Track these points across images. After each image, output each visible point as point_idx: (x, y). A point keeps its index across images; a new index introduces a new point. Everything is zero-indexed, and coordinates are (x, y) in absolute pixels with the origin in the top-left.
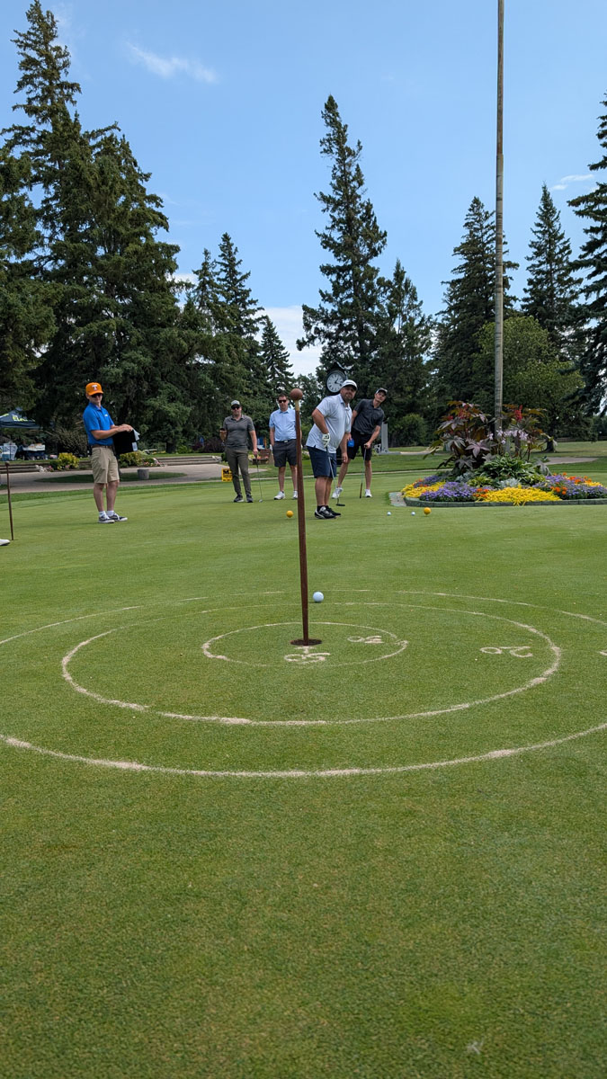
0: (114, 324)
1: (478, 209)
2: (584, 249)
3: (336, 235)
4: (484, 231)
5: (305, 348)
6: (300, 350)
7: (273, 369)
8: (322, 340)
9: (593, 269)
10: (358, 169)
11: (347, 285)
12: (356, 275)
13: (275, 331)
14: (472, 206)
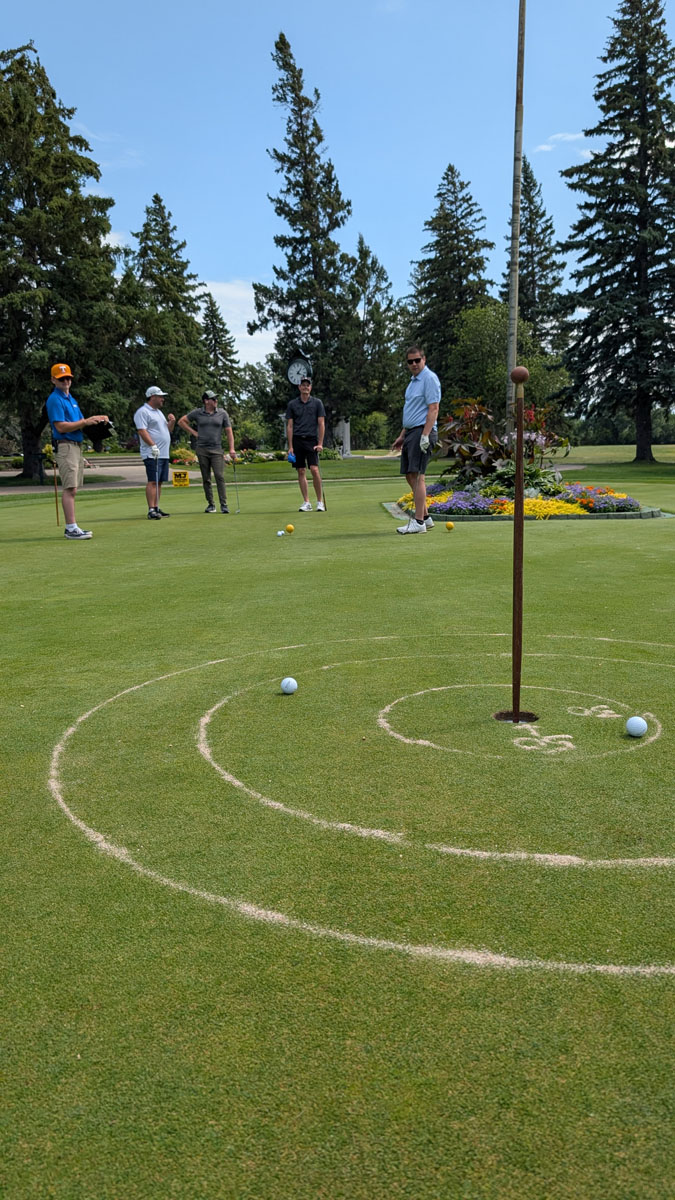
0: (41, 296)
1: (453, 178)
2: (575, 228)
3: (292, 201)
4: (458, 204)
5: (257, 333)
6: (251, 334)
7: (215, 355)
8: (277, 323)
9: (584, 251)
10: (315, 124)
11: (305, 261)
12: (314, 250)
13: (219, 312)
14: (446, 174)
